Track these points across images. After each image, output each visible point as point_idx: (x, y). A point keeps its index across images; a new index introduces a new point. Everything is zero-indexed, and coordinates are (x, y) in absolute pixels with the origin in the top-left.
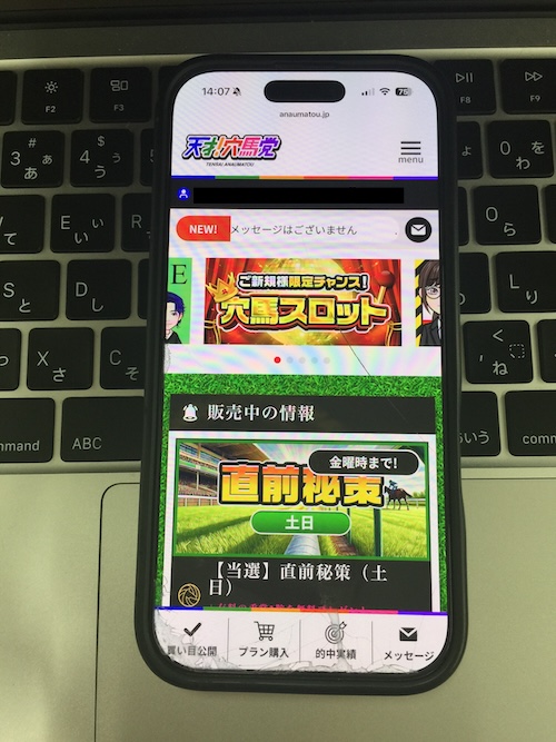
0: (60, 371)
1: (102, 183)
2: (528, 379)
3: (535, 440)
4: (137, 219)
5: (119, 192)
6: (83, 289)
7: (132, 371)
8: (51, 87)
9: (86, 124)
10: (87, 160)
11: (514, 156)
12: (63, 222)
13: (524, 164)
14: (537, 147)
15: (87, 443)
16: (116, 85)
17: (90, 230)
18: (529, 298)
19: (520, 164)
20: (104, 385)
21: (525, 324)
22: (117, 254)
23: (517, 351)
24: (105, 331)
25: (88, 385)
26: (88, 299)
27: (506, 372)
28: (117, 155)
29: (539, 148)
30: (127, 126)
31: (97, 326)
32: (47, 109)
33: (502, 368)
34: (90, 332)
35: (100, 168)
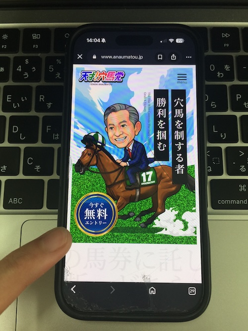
0: (4, 167)
1: (27, 80)
2: (221, 174)
3: (224, 202)
4: (42, 97)
5: (34, 85)
6: (16, 129)
7: (38, 167)
8: (5, 37)
9: (20, 54)
10: (20, 70)
11: (216, 71)
12: (8, 98)
13: (221, 75)
14: (227, 67)
15: (16, 201)
16: (35, 37)
17: (20, 102)
18: (222, 136)
19: (219, 75)
20: (25, 174)
21: (220, 148)
22: (33, 113)
23: (216, 161)
24: (26, 149)
25: (17, 174)
26: (18, 133)
27: (211, 170)
28: (34, 68)
29: (228, 68)
30: (39, 55)
31: (22, 146)
32: (3, 47)
33: (209, 168)
34: (19, 149)
35: (26, 74)
